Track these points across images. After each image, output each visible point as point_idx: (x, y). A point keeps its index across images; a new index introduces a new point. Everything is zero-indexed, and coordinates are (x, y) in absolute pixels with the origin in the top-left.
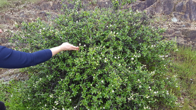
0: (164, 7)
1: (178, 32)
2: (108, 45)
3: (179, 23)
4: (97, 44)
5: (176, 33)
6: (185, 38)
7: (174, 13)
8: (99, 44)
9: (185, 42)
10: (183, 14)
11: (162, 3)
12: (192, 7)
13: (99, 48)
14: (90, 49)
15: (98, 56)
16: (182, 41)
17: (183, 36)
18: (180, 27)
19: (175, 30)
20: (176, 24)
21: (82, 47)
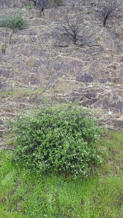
0: (104, 104)
1: (110, 121)
2: (64, 128)
3: (112, 115)
4: (59, 127)
5: (108, 122)
6: (115, 125)
7: (110, 108)
8: (60, 127)
9: (114, 128)
10: (116, 109)
11: (102, 101)
12: (121, 105)
13: (59, 129)
14: (55, 130)
15: (59, 133)
16: (112, 127)
17: (113, 124)
18: (112, 118)
19: (108, 120)
20: (110, 116)
21: (50, 128)
